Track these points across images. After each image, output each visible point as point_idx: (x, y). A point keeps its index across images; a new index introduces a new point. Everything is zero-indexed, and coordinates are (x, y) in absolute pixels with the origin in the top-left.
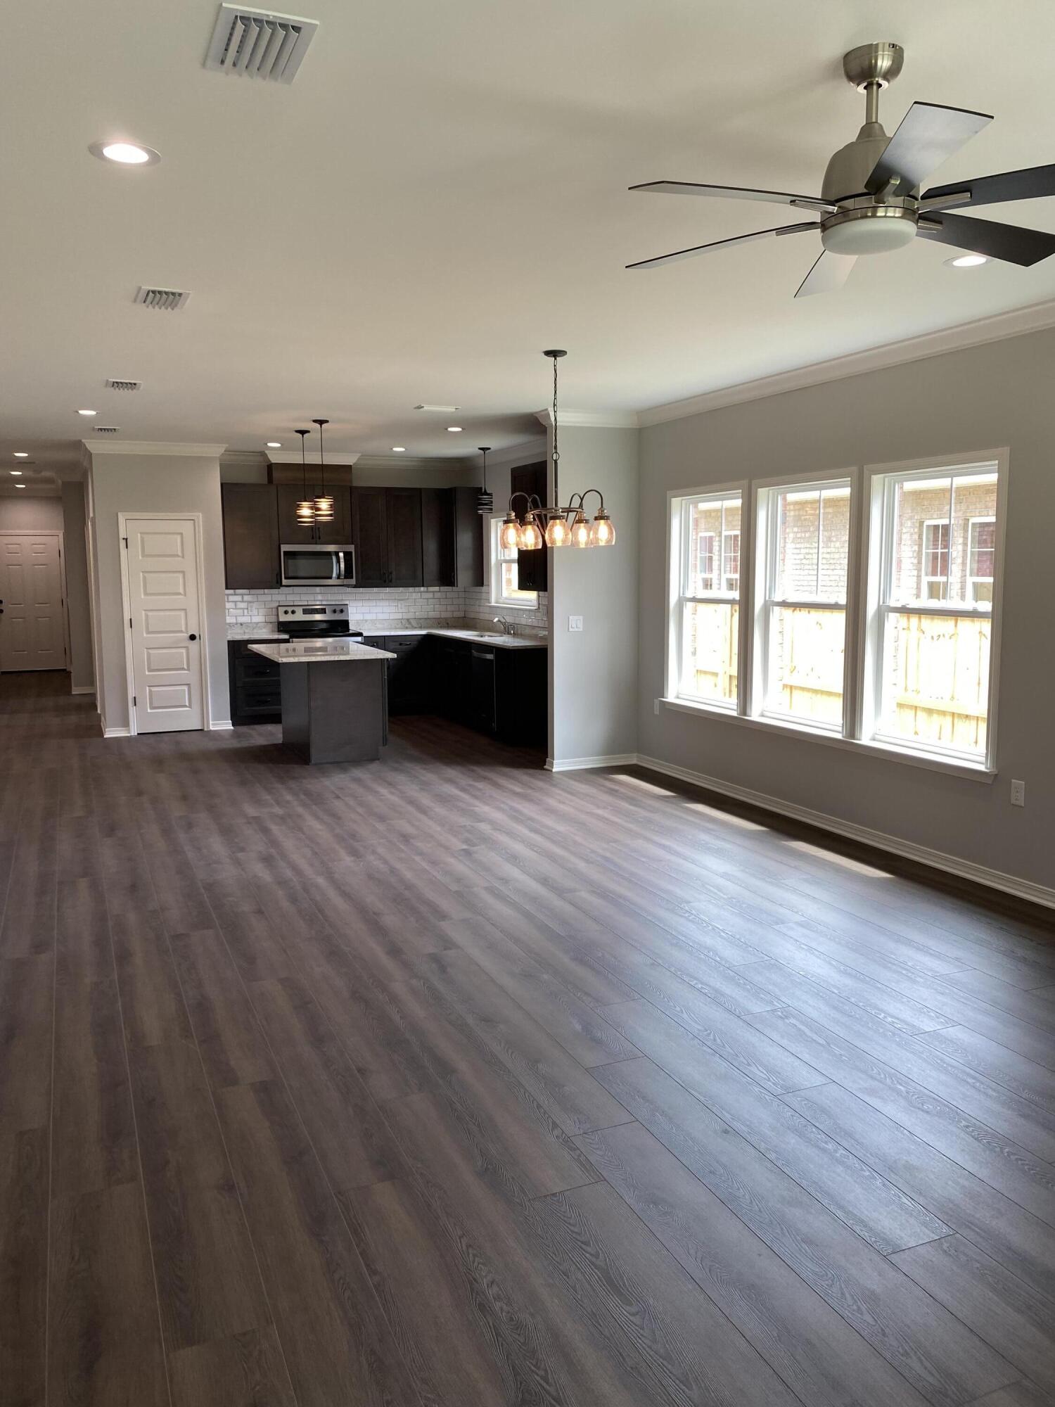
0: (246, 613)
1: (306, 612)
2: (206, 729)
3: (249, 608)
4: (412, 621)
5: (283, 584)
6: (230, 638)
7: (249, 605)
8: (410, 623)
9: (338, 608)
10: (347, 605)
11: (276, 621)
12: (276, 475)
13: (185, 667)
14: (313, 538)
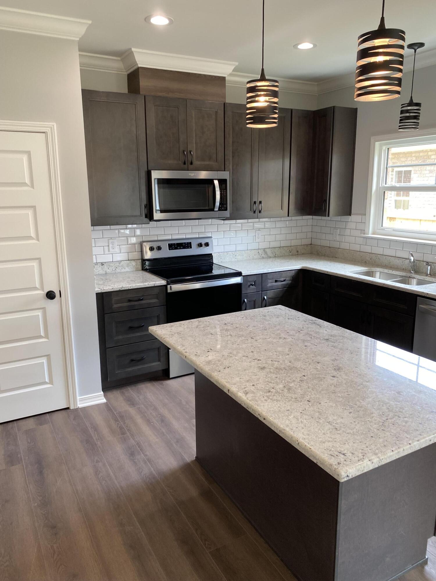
0: (107, 252)
1: (172, 247)
2: (72, 407)
3: (111, 246)
4: (267, 250)
5: (155, 218)
6: (98, 290)
7: (111, 241)
8: (266, 253)
9: (203, 242)
10: (211, 237)
11: (140, 258)
12: (144, 83)
13: (42, 334)
14: (185, 163)
